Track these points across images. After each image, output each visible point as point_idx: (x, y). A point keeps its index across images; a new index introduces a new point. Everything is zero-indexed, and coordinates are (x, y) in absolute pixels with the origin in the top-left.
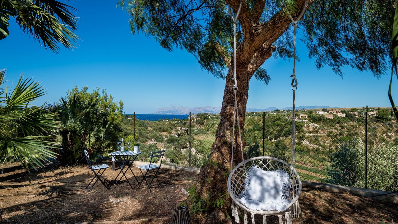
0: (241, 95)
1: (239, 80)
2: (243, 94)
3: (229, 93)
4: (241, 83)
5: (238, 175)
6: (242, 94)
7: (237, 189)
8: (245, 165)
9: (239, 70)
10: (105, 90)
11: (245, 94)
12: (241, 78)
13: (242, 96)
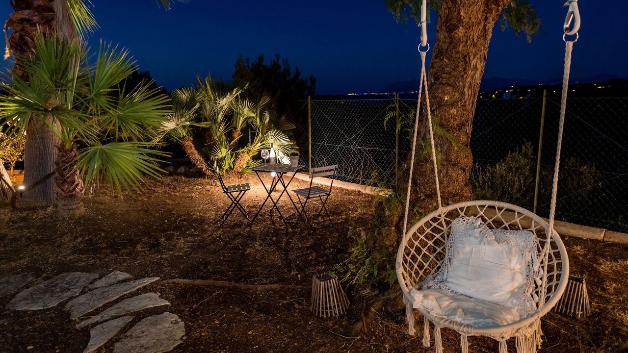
0: (465, 60)
1: (463, 26)
2: (472, 57)
3: (441, 55)
4: (466, 32)
5: (426, 237)
6: (469, 58)
7: (421, 267)
8: (443, 216)
9: (461, 3)
10: (285, 60)
11: (476, 57)
12: (467, 20)
13: (470, 60)
